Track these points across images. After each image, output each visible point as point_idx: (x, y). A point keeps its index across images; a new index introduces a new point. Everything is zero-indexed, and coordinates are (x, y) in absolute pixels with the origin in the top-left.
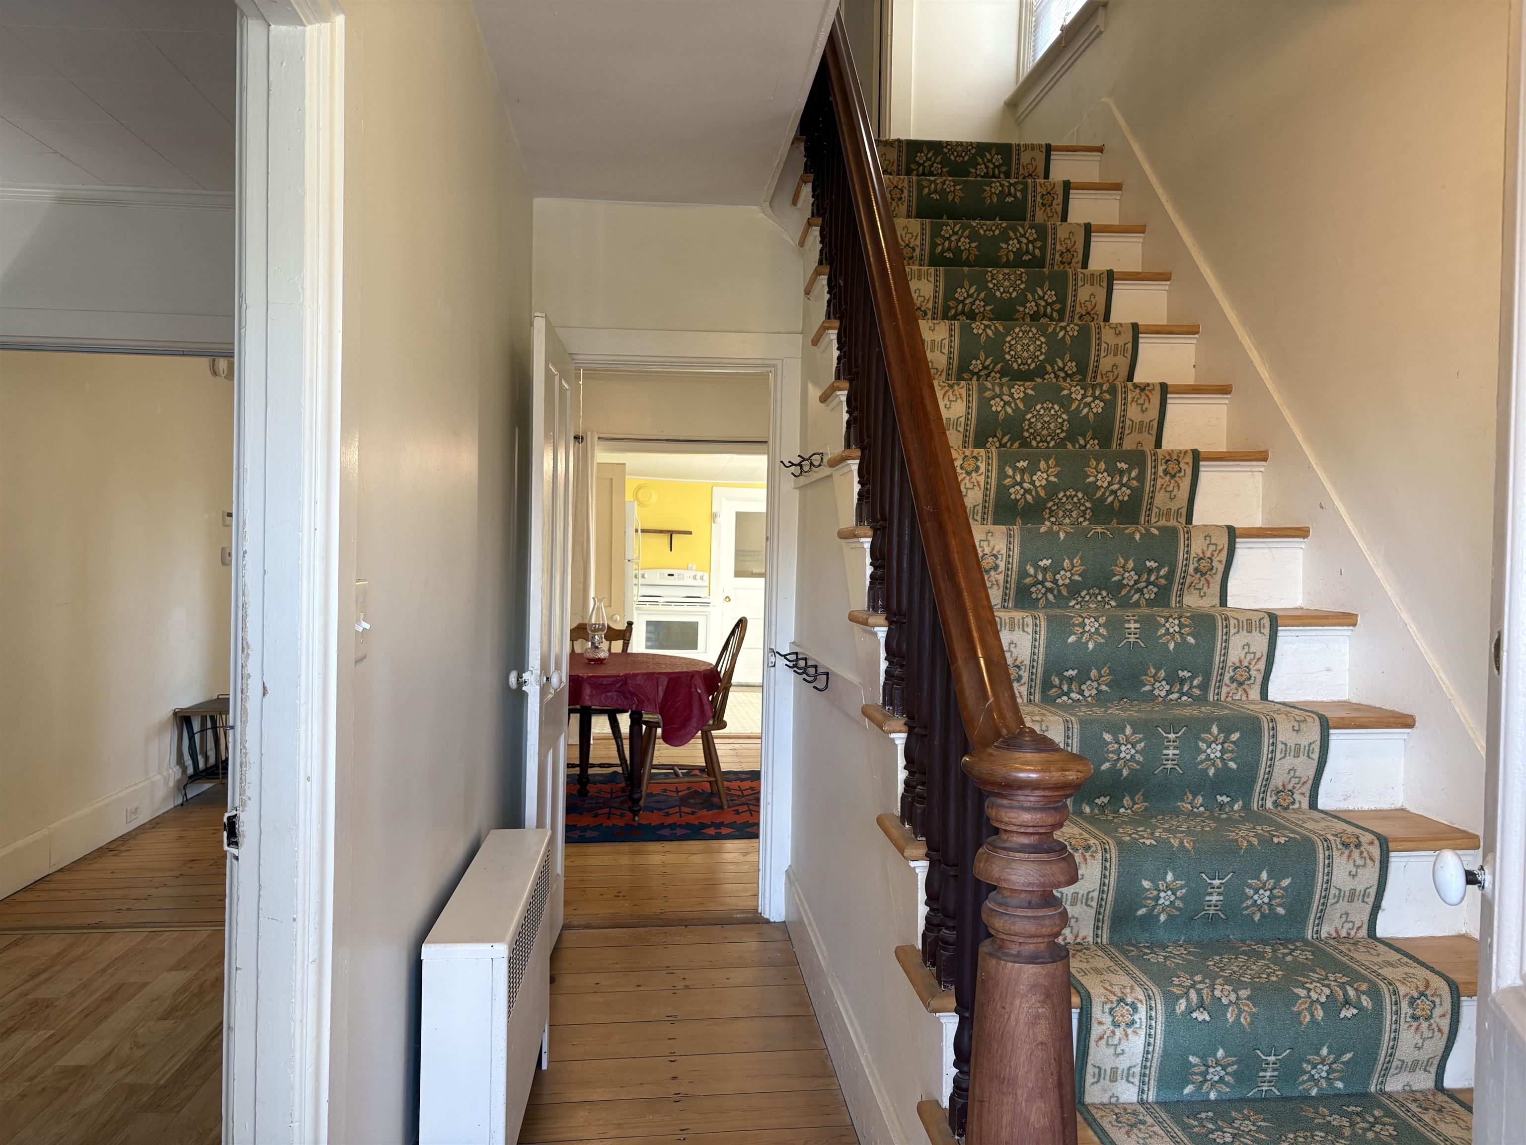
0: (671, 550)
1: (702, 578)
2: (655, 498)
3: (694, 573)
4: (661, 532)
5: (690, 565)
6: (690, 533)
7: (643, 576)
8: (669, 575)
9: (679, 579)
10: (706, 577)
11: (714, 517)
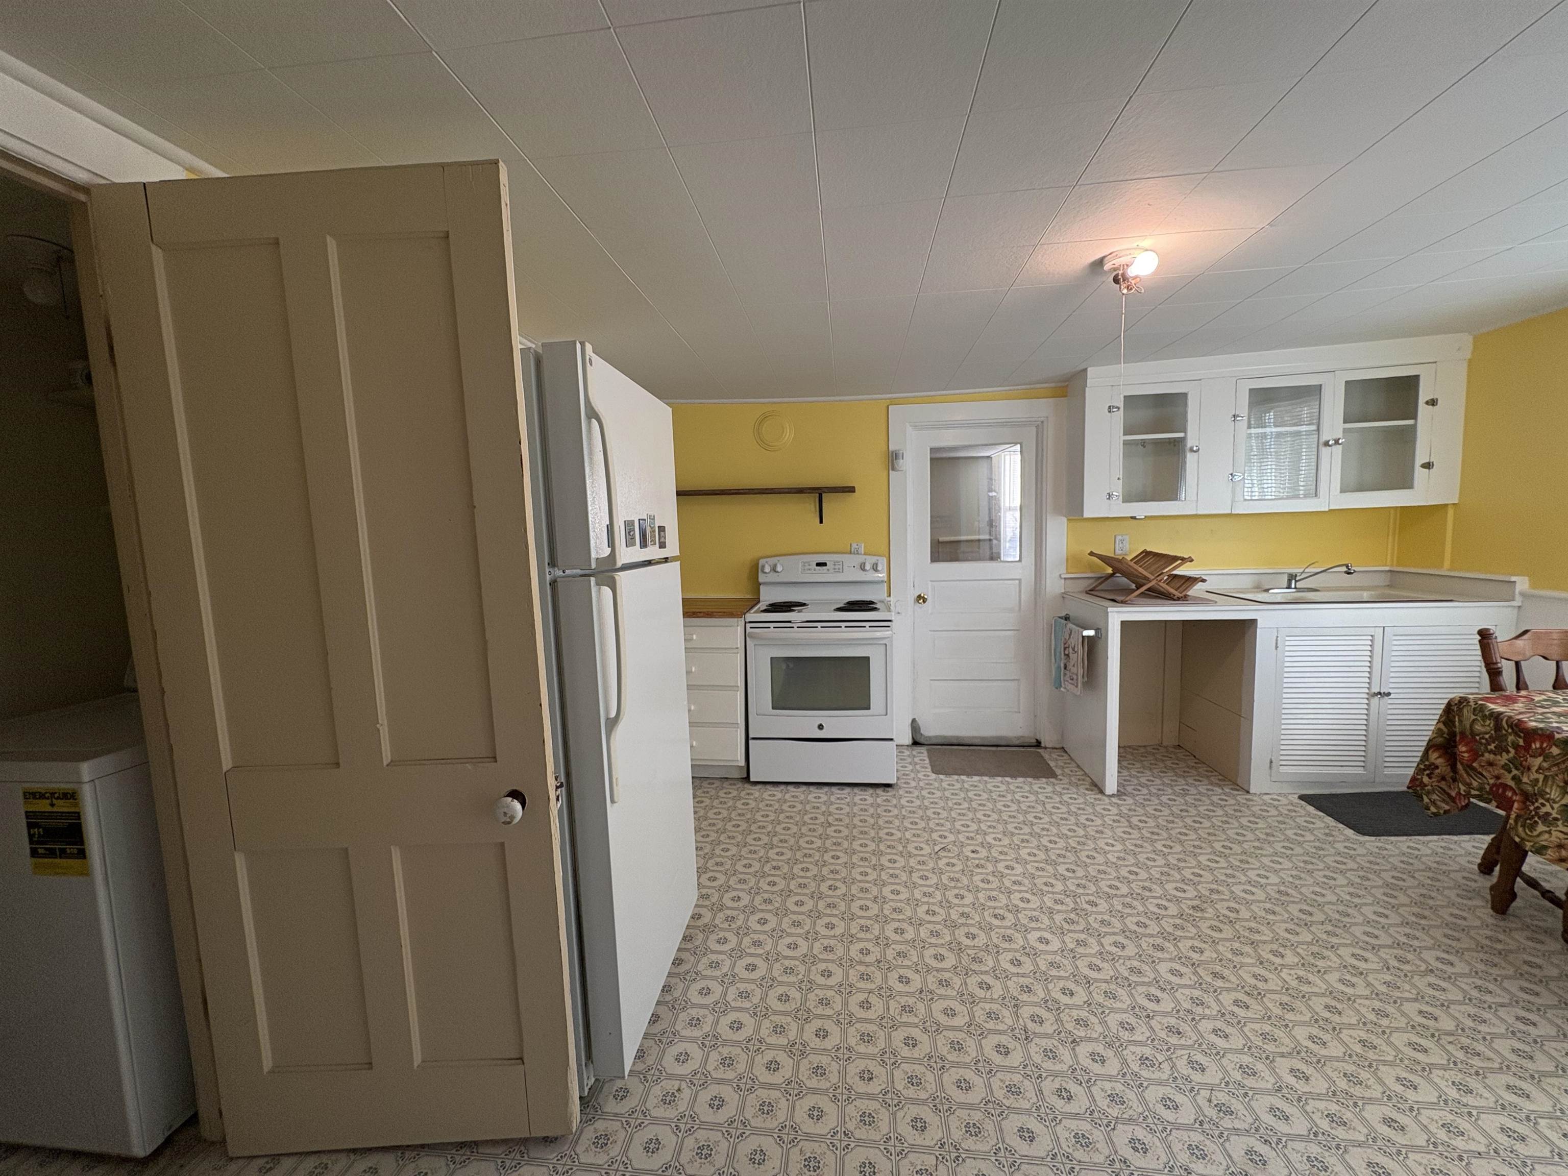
0: (821, 522)
1: (875, 568)
2: (789, 435)
3: (860, 559)
4: (800, 491)
5: (854, 546)
6: (851, 490)
7: (774, 569)
8: (818, 564)
9: (837, 571)
10: (882, 566)
11: (892, 459)
